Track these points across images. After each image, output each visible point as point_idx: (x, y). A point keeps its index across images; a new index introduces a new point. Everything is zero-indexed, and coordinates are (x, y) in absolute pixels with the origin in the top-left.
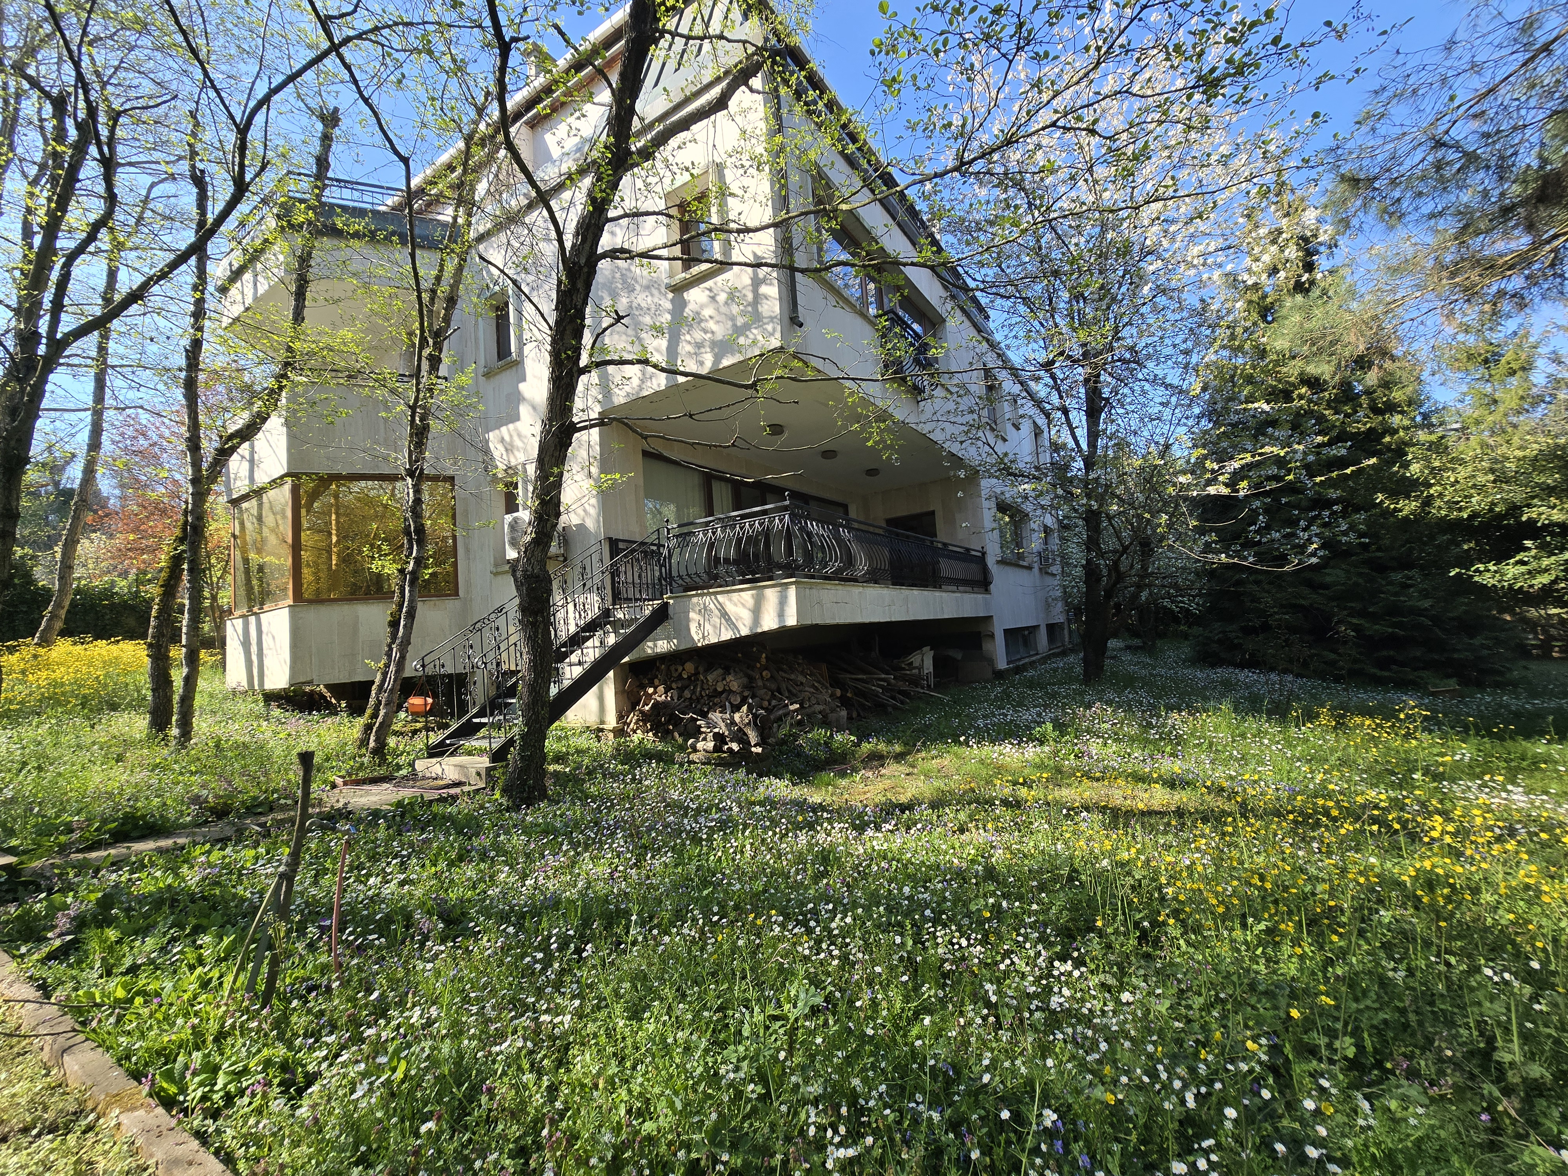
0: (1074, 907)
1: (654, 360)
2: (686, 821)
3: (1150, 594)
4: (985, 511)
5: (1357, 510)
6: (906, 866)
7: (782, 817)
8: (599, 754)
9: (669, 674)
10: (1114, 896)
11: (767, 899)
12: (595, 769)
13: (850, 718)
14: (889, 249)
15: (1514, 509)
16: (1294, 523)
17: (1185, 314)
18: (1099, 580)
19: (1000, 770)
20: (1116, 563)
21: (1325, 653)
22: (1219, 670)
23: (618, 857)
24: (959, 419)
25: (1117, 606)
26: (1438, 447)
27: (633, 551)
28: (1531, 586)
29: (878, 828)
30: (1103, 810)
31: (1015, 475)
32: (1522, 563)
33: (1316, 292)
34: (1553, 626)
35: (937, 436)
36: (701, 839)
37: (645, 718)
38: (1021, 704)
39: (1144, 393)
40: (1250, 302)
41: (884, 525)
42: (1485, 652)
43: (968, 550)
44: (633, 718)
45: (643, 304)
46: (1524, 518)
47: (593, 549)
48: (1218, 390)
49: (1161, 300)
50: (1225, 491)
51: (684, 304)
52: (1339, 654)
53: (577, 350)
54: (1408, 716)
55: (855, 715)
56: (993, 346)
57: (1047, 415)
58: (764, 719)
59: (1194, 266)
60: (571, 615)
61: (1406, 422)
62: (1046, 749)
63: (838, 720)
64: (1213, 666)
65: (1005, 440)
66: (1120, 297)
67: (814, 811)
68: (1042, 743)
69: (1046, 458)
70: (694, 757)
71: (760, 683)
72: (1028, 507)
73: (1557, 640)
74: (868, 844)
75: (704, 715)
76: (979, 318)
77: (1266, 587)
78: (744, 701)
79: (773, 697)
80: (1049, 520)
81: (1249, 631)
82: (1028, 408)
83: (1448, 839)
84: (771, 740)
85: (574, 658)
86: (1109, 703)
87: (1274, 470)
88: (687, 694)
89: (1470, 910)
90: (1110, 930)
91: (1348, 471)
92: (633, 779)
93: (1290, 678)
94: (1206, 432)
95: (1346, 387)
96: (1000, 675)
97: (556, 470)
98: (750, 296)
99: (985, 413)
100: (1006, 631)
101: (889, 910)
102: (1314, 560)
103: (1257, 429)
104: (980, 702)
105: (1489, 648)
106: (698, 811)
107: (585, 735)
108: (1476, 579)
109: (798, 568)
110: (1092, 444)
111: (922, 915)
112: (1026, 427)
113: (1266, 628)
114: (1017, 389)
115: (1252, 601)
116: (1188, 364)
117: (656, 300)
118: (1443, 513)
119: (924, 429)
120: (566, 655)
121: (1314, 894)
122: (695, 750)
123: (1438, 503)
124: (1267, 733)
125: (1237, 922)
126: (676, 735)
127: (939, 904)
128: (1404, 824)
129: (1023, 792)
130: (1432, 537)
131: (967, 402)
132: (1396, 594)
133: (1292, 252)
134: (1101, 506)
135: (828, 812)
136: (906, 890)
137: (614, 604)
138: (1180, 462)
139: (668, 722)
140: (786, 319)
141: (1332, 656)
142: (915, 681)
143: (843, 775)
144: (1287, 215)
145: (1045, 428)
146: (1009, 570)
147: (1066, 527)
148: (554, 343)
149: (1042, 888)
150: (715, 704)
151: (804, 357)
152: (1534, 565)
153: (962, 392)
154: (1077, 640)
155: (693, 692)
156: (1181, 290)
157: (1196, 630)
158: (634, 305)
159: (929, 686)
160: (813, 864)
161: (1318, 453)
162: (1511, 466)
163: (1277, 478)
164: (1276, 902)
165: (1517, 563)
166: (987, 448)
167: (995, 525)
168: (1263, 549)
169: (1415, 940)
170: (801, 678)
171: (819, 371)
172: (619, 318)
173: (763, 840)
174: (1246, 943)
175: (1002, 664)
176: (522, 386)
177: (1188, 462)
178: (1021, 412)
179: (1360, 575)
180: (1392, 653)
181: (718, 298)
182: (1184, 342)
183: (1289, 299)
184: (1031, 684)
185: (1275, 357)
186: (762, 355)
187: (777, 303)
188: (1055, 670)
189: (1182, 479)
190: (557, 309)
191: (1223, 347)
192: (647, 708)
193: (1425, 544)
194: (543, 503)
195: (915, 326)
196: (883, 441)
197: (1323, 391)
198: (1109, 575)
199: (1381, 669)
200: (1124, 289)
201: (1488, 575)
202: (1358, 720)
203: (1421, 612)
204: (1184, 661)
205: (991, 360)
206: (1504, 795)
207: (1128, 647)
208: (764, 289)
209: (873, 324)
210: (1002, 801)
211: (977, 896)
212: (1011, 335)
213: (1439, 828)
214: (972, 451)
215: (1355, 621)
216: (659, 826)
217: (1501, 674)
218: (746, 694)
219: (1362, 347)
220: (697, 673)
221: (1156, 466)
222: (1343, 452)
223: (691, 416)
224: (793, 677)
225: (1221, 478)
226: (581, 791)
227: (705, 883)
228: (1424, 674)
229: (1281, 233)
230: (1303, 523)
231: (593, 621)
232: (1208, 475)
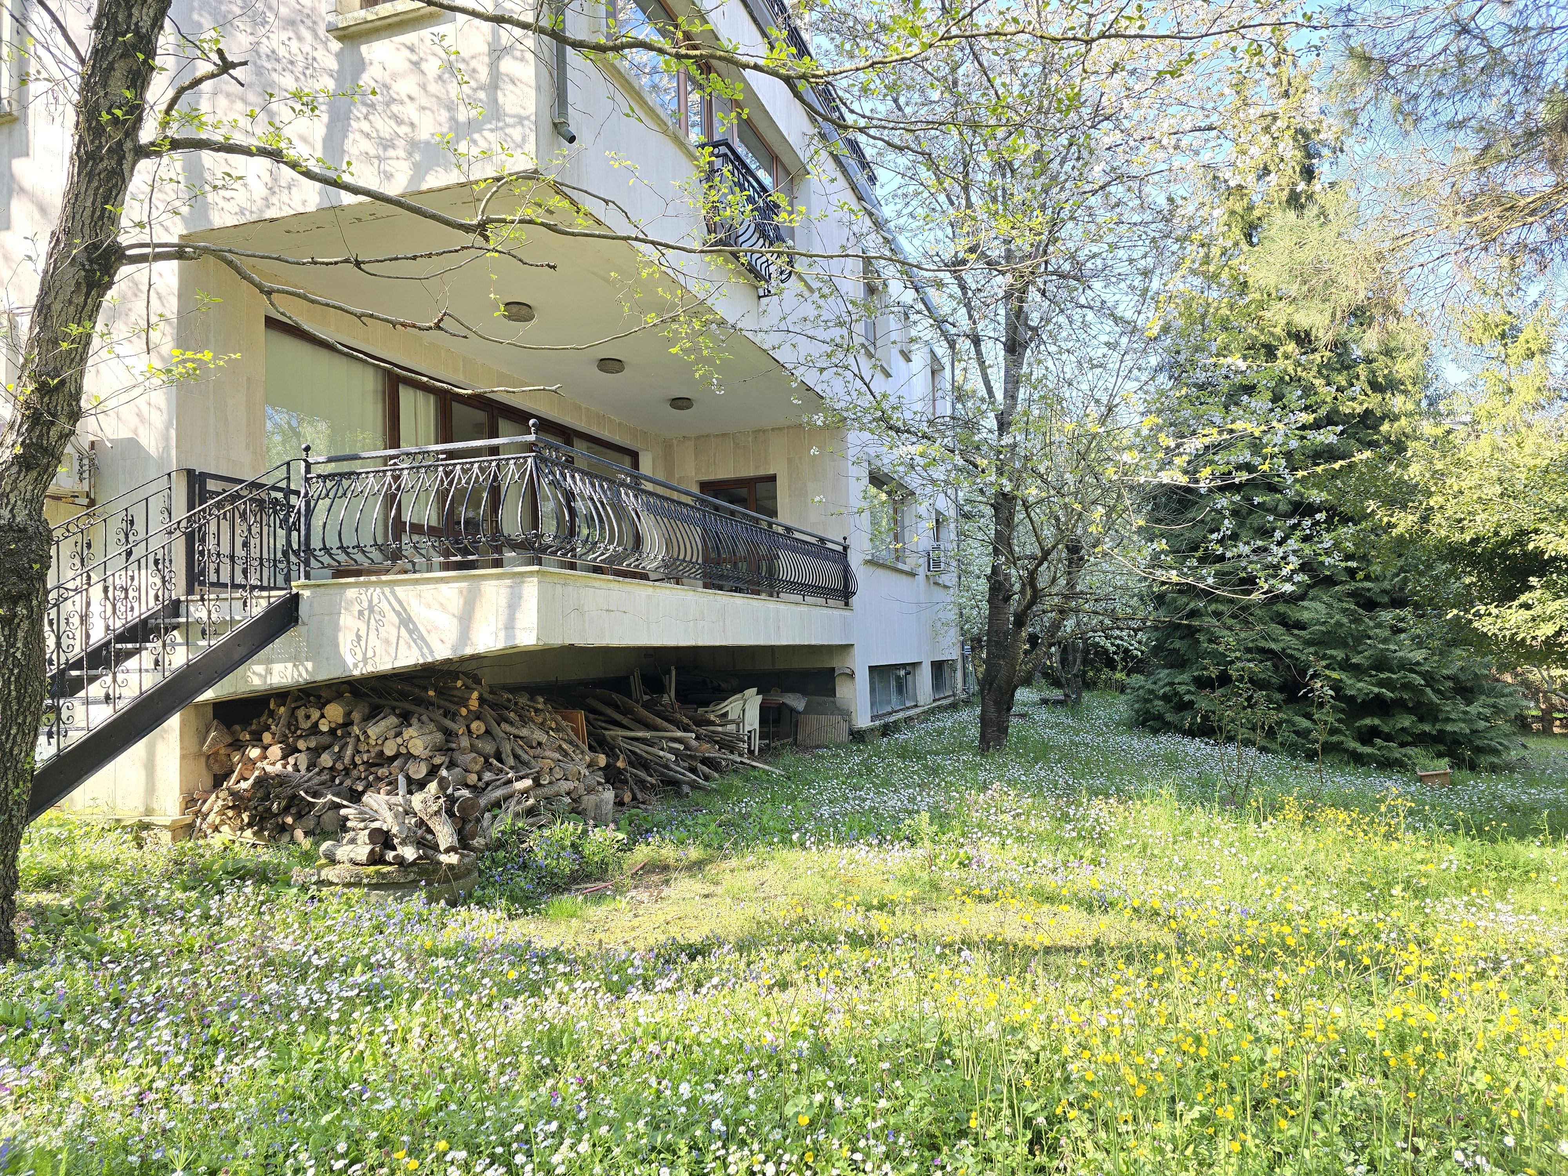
0: (940, 1098)
1: (291, 154)
2: (301, 990)
3: (1078, 624)
4: (852, 481)
5: (1346, 520)
6: (688, 1048)
7: (484, 974)
8: (137, 871)
9: (292, 724)
10: (997, 1079)
11: (442, 1122)
12: (126, 899)
13: (619, 803)
14: (724, 34)
15: (1522, 534)
16: (1266, 533)
17: (1148, 217)
18: (1007, 599)
19: (847, 886)
20: (1032, 575)
21: (1297, 719)
22: (1163, 739)
23: (158, 1063)
24: (820, 333)
25: (1033, 640)
26: (1442, 443)
27: (236, 497)
28: (1534, 638)
29: (648, 986)
30: (991, 946)
31: (898, 431)
32: (1527, 607)
33: (1312, 211)
34: (1554, 692)
35: (784, 355)
36: (328, 1022)
37: (239, 803)
38: (886, 783)
39: (1085, 325)
40: (1233, 213)
41: (696, 490)
42: (1482, 724)
43: (822, 540)
44: (215, 803)
45: (282, 52)
46: (1531, 546)
47: (153, 488)
48: (1183, 334)
49: (1117, 190)
50: (1183, 480)
51: (361, 66)
52: (1314, 722)
53: (136, 111)
54: (1390, 809)
55: (627, 797)
56: (879, 225)
57: (952, 345)
58: (467, 807)
59: (1164, 147)
60: (96, 608)
61: (1410, 406)
62: (919, 852)
63: (597, 806)
64: (1155, 731)
65: (888, 375)
66: (1062, 177)
67: (543, 962)
68: (913, 843)
69: (945, 408)
70: (329, 873)
71: (465, 742)
72: (913, 481)
73: (1559, 711)
74: (629, 1018)
75: (355, 797)
76: (861, 178)
77: (1230, 622)
78: (433, 771)
79: (488, 765)
80: (942, 503)
81: (1202, 683)
82: (923, 328)
83: (1425, 978)
84: (478, 842)
85: (95, 690)
86: (1011, 783)
87: (1246, 456)
88: (326, 760)
89: (1445, 1073)
90: (990, 1134)
91: (1337, 466)
92: (206, 917)
93: (1253, 752)
94: (1162, 393)
95: (1340, 346)
96: (858, 736)
97: (74, 329)
98: (484, 75)
99: (859, 328)
100: (872, 669)
101: (655, 1126)
102: (1288, 588)
103: (1230, 396)
104: (827, 779)
105: (1487, 719)
106: (328, 970)
107: (112, 836)
108: (1476, 624)
109: (544, 549)
110: (1011, 395)
111: (709, 1130)
112: (920, 358)
113: (1224, 679)
114: (909, 296)
115: (1210, 641)
116: (1146, 290)
117: (307, 48)
118: (1443, 533)
119: (767, 341)
120: (77, 686)
121: (1262, 1062)
122: (332, 861)
123: (1438, 518)
124: (1218, 830)
125: (1164, 1107)
126: (299, 834)
127: (736, 1110)
128: (1376, 957)
129: (880, 921)
130: (1430, 567)
131: (833, 308)
132: (1385, 641)
133: (1288, 149)
134: (1017, 486)
135: (566, 962)
136: (685, 1089)
137: (190, 591)
138: (1129, 433)
139: (286, 810)
140: (548, 127)
141: (1305, 723)
142: (728, 744)
143: (599, 898)
144: (1286, 94)
145: (946, 361)
146: (881, 573)
147: (967, 516)
148: (87, 87)
149: (897, 1073)
150: (379, 779)
151: (574, 194)
152: (1537, 610)
153: (826, 291)
154: (975, 688)
155: (339, 757)
156: (1142, 180)
157: (1137, 679)
158: (264, 50)
159: (751, 752)
160: (531, 1054)
161: (1303, 438)
162: (1522, 476)
163: (1248, 467)
164: (1215, 1077)
165: (1521, 606)
166: (859, 383)
167: (865, 504)
168: (1226, 566)
169: (1380, 1119)
170: (539, 736)
171: (599, 222)
172: (226, 66)
173: (446, 1018)
174: (1173, 1139)
175: (863, 721)
176: (19, 166)
177: (1138, 434)
178: (913, 333)
179: (1344, 611)
180: (1377, 722)
181: (424, 66)
182: (1145, 256)
183: (1279, 214)
184: (904, 753)
185: (1257, 296)
186: (498, 179)
187: (532, 93)
188: (940, 732)
189: (1128, 457)
190: (97, 26)
191: (1193, 272)
192: (244, 785)
193: (1421, 574)
194: (43, 389)
195: (763, 175)
196: (696, 349)
197: (1314, 350)
198: (1022, 592)
199: (1364, 743)
200: (1068, 167)
201: (1490, 620)
202: (1330, 813)
203: (1411, 667)
204: (1118, 725)
205: (873, 244)
206: (1492, 915)
207: (1045, 702)
208: (507, 65)
209: (693, 157)
210: (848, 935)
211: (797, 1092)
212: (906, 211)
213: (1416, 964)
214: (838, 385)
215: (1335, 675)
216: (246, 1001)
217: (1495, 752)
218: (437, 761)
219: (1361, 295)
220: (347, 724)
221: (1094, 436)
222: (1332, 439)
223: (358, 264)
224: (524, 732)
225: (1177, 460)
226: (91, 942)
227: (327, 1101)
228: (1410, 751)
229: (1275, 118)
230: (1278, 535)
231: (144, 622)
232: (1161, 455)
